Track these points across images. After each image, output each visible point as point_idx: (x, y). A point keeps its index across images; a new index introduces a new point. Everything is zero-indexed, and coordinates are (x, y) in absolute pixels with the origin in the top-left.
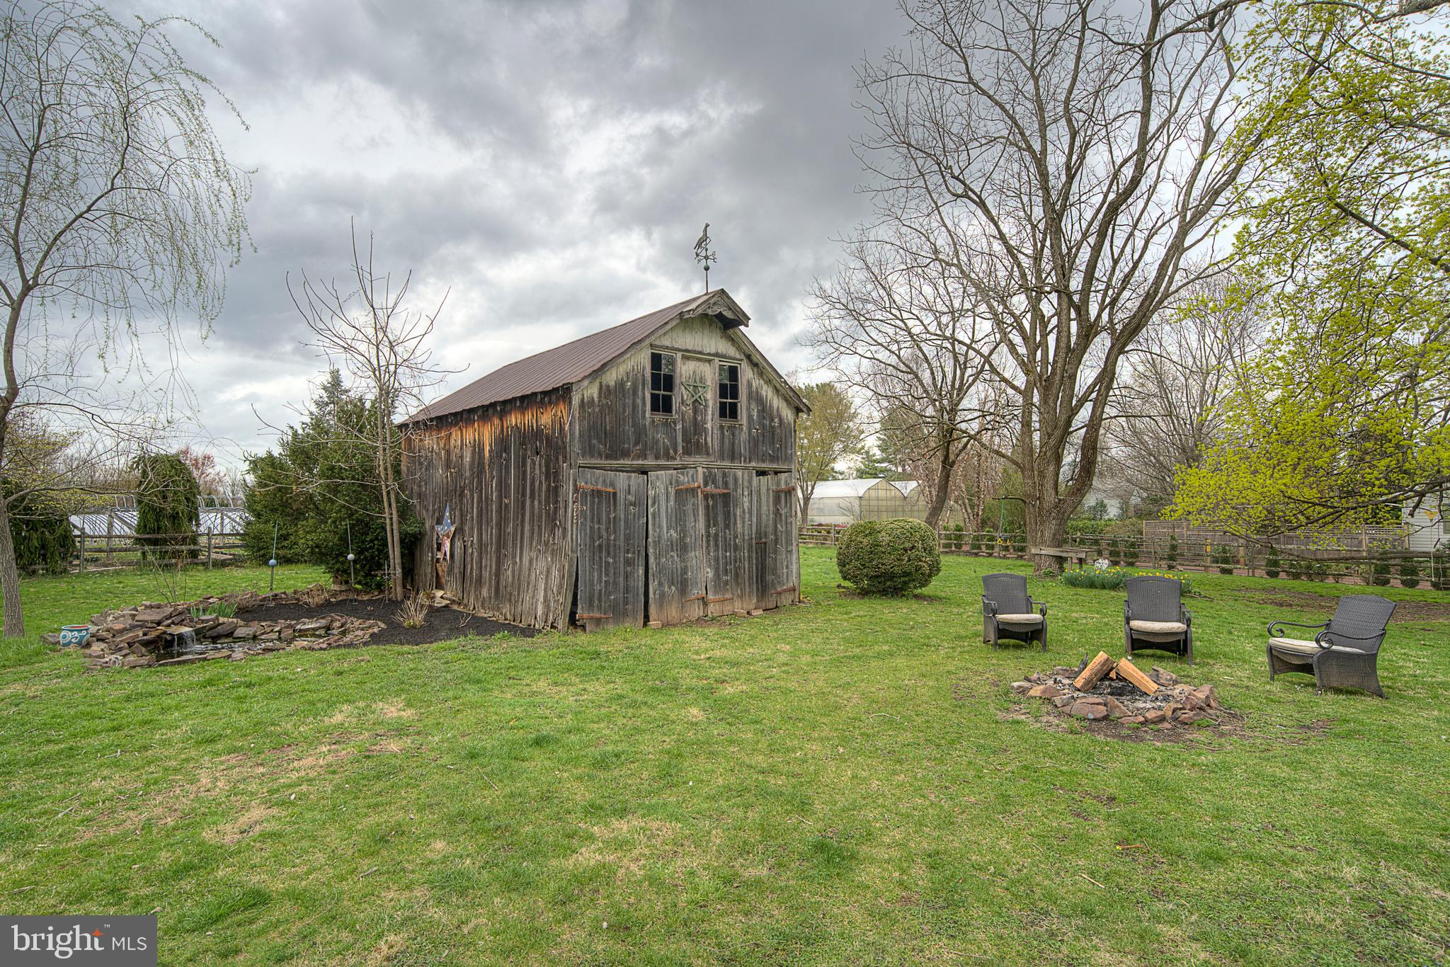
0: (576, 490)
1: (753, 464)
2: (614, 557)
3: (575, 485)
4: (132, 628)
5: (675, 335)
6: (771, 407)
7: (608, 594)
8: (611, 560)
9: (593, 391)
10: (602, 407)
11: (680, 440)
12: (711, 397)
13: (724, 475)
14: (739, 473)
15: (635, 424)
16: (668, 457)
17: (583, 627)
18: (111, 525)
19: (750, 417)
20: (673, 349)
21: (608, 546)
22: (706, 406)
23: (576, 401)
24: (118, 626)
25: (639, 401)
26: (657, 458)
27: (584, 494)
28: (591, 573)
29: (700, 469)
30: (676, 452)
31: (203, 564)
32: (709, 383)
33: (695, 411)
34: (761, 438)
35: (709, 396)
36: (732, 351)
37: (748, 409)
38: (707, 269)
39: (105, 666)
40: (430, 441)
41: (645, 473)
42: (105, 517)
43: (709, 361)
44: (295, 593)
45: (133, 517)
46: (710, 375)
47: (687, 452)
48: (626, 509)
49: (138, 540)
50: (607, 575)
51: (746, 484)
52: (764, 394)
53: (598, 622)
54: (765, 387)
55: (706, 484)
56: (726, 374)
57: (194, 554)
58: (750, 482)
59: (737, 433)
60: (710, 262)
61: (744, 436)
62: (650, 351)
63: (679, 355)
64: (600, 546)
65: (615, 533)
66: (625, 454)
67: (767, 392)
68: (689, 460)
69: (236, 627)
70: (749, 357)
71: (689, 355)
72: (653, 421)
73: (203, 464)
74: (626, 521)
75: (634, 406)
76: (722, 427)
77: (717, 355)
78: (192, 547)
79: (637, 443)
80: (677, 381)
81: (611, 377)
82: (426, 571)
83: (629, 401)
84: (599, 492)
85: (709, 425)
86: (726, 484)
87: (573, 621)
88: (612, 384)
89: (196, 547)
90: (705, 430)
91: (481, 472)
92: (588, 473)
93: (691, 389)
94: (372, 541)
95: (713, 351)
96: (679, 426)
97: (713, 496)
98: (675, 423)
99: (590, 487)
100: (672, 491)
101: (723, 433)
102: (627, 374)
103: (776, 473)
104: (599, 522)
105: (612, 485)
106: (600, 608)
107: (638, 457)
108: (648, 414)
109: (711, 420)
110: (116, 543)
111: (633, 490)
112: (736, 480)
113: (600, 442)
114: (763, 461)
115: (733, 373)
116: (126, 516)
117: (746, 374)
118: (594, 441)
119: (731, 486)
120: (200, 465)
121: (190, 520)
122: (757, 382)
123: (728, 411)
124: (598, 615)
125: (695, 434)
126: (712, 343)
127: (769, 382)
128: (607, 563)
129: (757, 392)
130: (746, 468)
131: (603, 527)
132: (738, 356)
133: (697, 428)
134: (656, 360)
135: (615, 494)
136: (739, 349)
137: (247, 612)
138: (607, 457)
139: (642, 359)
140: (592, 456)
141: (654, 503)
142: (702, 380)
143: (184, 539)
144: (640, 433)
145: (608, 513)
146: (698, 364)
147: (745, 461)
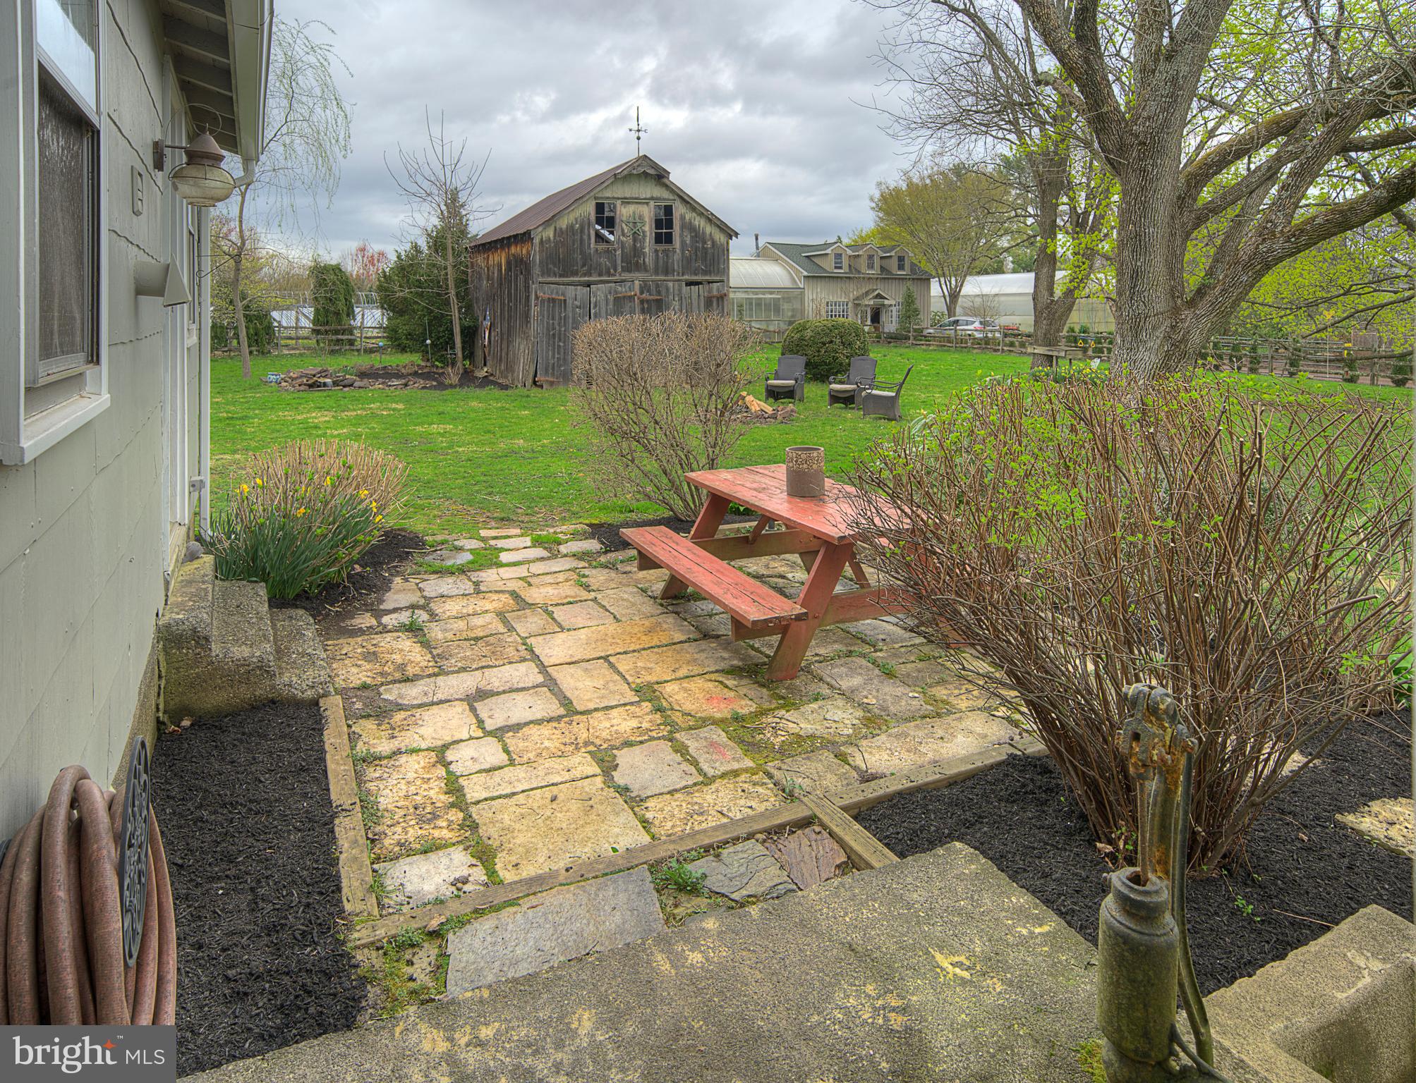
0: (537, 298)
1: (686, 277)
2: (564, 342)
3: (536, 295)
4: (301, 377)
5: (615, 188)
6: (704, 233)
7: (560, 366)
8: (562, 344)
9: (550, 233)
10: (556, 243)
11: (619, 262)
12: (648, 229)
13: (657, 286)
14: (671, 284)
15: (582, 252)
16: (609, 274)
17: (541, 387)
18: (297, 319)
19: (683, 243)
20: (614, 198)
21: (560, 334)
22: (644, 236)
23: (536, 241)
24: (295, 376)
25: (585, 237)
26: (600, 275)
27: (543, 301)
28: (547, 352)
29: (637, 282)
30: (615, 270)
31: (358, 350)
32: (647, 219)
33: (635, 240)
34: (694, 257)
35: (647, 228)
36: (665, 194)
37: (681, 236)
38: (638, 138)
39: (287, 390)
40: (480, 260)
41: (589, 286)
42: (294, 312)
43: (647, 203)
44: (398, 366)
45: (310, 311)
46: (648, 213)
47: (627, 269)
48: (573, 311)
49: (314, 330)
50: (559, 353)
51: (676, 292)
52: (697, 223)
53: (552, 383)
54: (698, 219)
55: (642, 293)
56: (662, 212)
57: (351, 343)
58: (680, 290)
59: (671, 254)
60: (641, 134)
61: (677, 256)
62: (594, 203)
63: (619, 202)
64: (554, 335)
65: (565, 325)
66: (575, 273)
67: (699, 222)
68: (626, 276)
69: (355, 381)
70: (681, 197)
71: (626, 201)
72: (597, 250)
73: (378, 261)
74: (574, 318)
75: (582, 240)
76: (656, 251)
77: (652, 198)
78: (350, 337)
79: (584, 265)
80: (617, 220)
81: (563, 223)
82: (479, 354)
83: (578, 237)
84: (554, 300)
85: (647, 250)
86: (659, 293)
87: (535, 382)
88: (564, 227)
89: (353, 337)
90: (644, 254)
91: (501, 284)
92: (546, 287)
93: (631, 225)
94: (444, 331)
95: (649, 196)
96: (619, 252)
97: (648, 301)
98: (615, 250)
99: (547, 296)
100: (611, 298)
101: (657, 255)
102: (576, 219)
103: (709, 283)
104: (553, 319)
105: (563, 294)
106: (553, 374)
107: (585, 275)
108: (592, 246)
109: (648, 245)
110: (302, 333)
111: (578, 297)
112: (667, 289)
113: (555, 266)
114: (696, 275)
115: (668, 210)
116: (305, 311)
117: (679, 210)
118: (551, 266)
119: (663, 293)
120: (376, 262)
121: (348, 315)
122: (689, 215)
123: (663, 237)
124: (551, 379)
125: (635, 256)
126: (648, 190)
127: (701, 214)
128: (559, 346)
129: (690, 223)
130: (679, 280)
131: (556, 322)
132: (671, 197)
133: (637, 252)
134: (600, 208)
135: (565, 300)
136: (672, 191)
137: (362, 375)
138: (561, 276)
139: (589, 209)
140: (549, 276)
141: (595, 306)
142: (641, 217)
143: (344, 330)
144: (586, 259)
145: (560, 313)
146: (637, 206)
147: (678, 275)
